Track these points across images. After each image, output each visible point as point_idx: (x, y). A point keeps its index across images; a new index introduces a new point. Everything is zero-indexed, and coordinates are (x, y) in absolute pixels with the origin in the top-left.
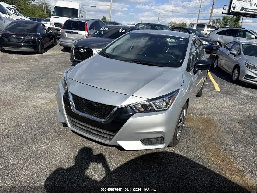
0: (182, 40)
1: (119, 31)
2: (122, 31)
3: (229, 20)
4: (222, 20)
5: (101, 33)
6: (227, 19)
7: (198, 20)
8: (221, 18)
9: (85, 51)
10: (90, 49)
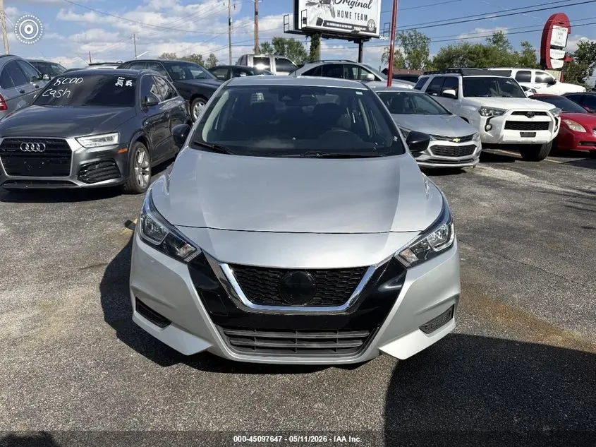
0: (361, 93)
1: (116, 84)
2: (124, 83)
3: (286, 46)
4: (272, 46)
5: (62, 93)
6: (283, 44)
7: (230, 47)
8: (270, 42)
9: (42, 147)
10: (54, 140)
